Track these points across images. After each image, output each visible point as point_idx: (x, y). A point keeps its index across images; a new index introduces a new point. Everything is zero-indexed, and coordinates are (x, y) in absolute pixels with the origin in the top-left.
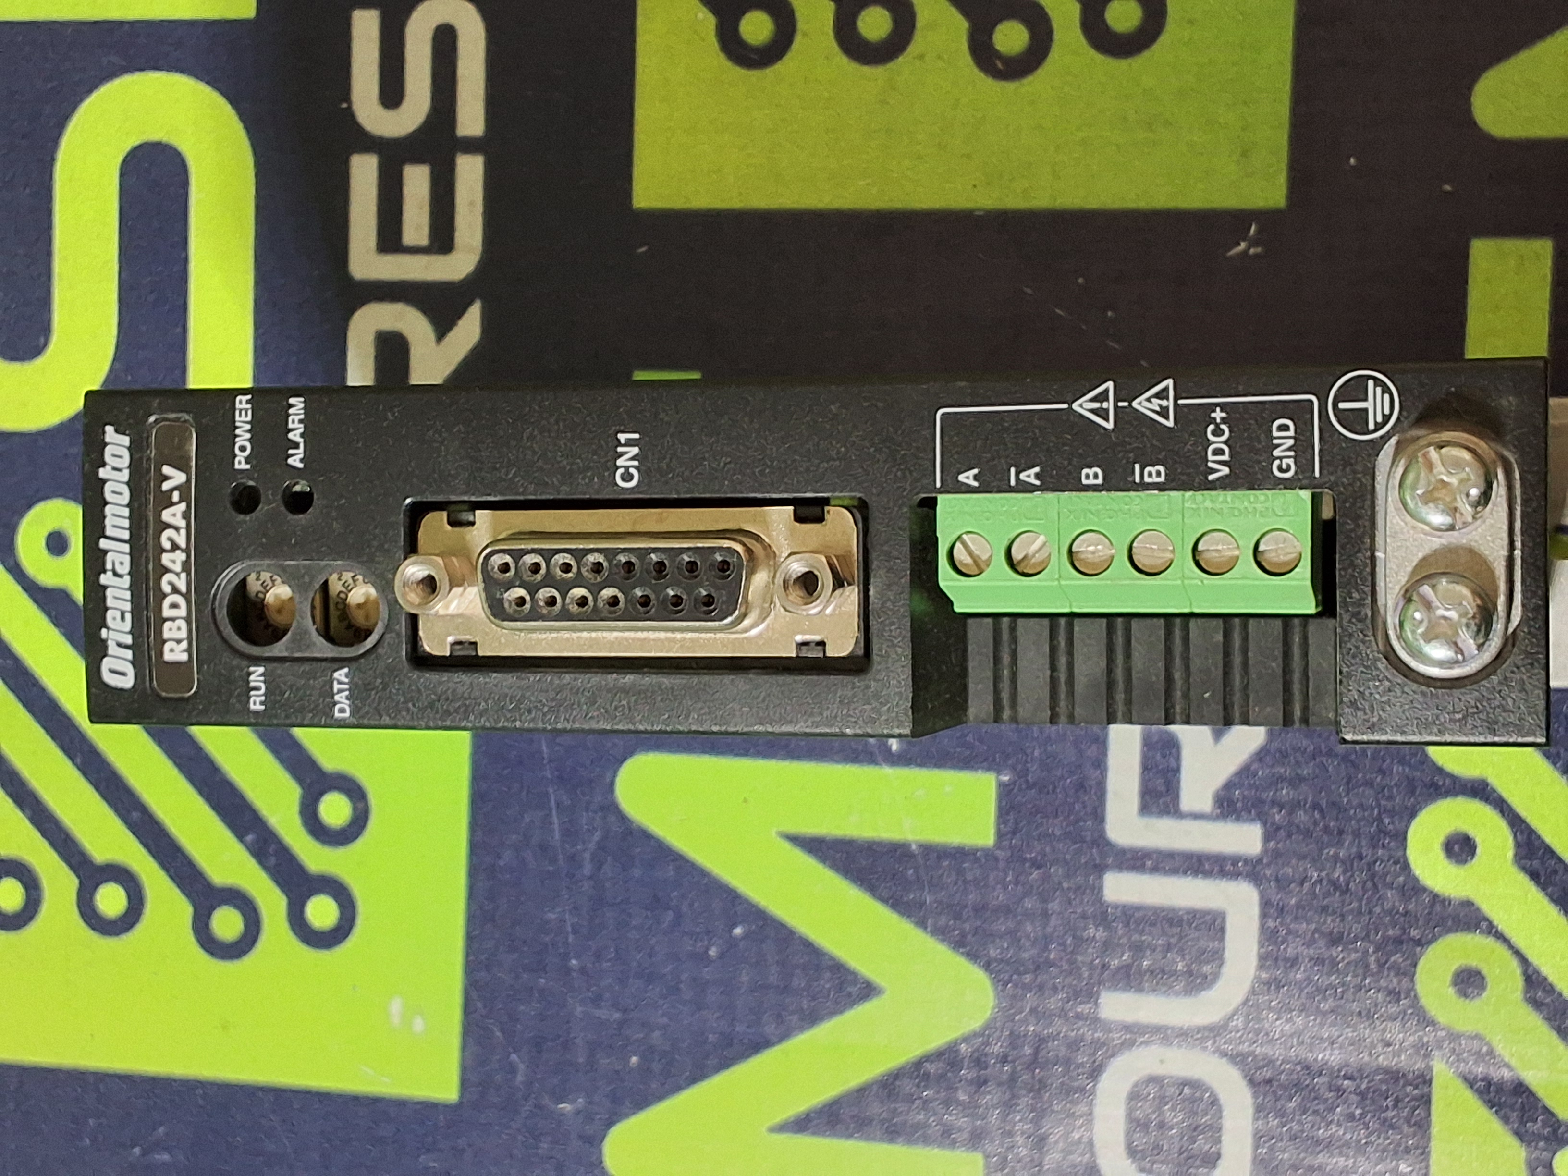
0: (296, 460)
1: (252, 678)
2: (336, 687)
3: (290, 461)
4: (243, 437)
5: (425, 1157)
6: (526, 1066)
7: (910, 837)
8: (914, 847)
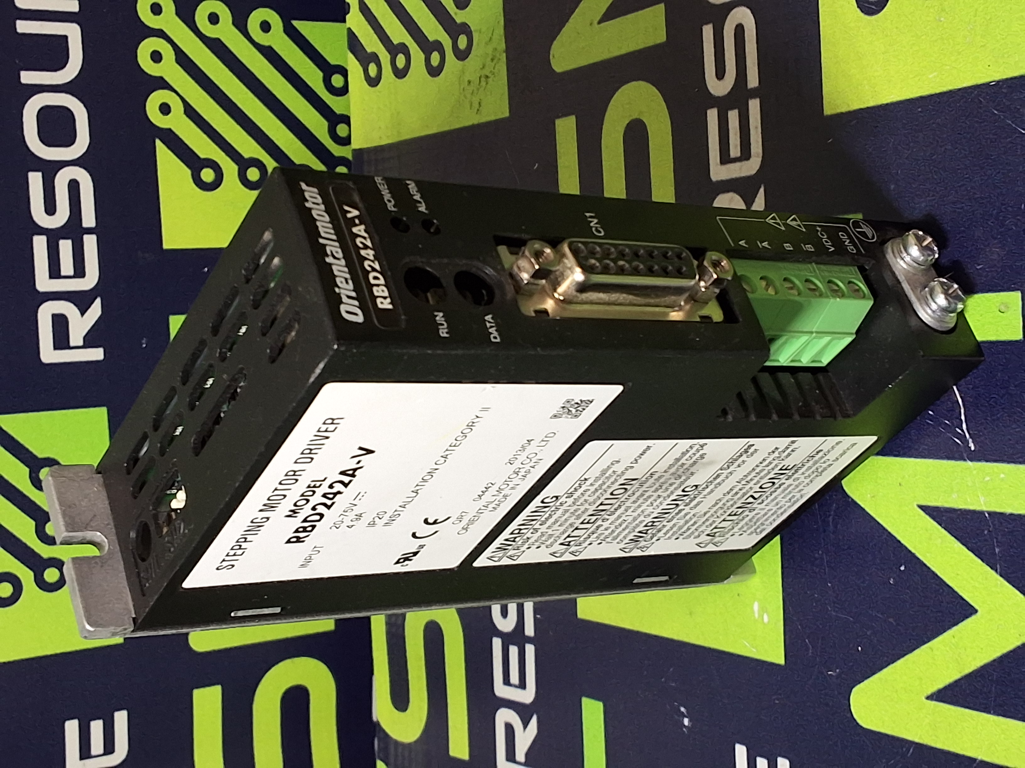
0: (422, 208)
1: (437, 318)
2: (488, 325)
3: (420, 209)
4: (387, 196)
5: (774, 697)
6: (813, 647)
7: (985, 508)
8: (987, 515)
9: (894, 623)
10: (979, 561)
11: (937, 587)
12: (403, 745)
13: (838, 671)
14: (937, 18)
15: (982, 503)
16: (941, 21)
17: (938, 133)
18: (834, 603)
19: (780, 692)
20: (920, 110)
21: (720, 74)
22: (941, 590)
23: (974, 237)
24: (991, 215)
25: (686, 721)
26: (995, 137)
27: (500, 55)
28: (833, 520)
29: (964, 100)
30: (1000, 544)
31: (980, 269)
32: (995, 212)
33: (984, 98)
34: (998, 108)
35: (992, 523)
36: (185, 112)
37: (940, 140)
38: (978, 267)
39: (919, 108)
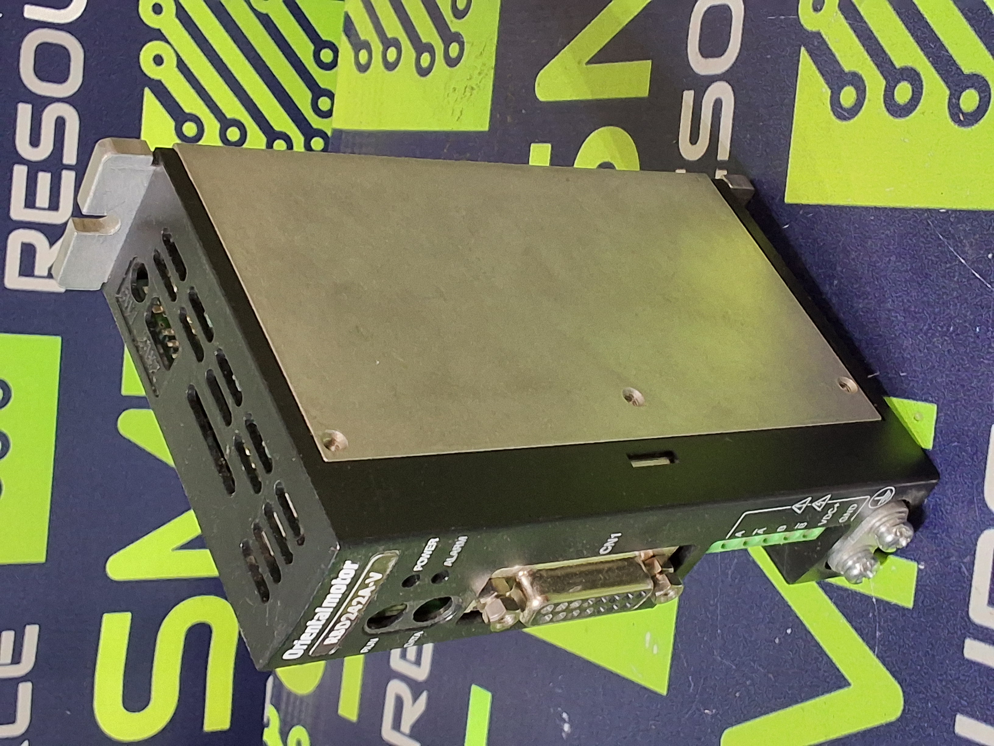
5: (651, 722)
6: (694, 685)
7: (873, 594)
8: (874, 600)
9: (773, 679)
10: (860, 640)
11: (818, 656)
12: (296, 696)
13: (714, 711)
14: (902, 139)
15: (872, 588)
16: (905, 142)
17: (886, 243)
18: (720, 648)
19: (657, 718)
20: (872, 218)
21: (694, 139)
22: (821, 659)
23: (902, 346)
24: (921, 330)
25: (566, 727)
26: (938, 260)
27: (488, 70)
28: (733, 573)
29: (915, 219)
30: (881, 628)
31: (903, 376)
32: (925, 328)
33: (932, 222)
34: (944, 234)
35: (878, 608)
36: (178, 66)
37: (886, 250)
38: (902, 374)
39: (872, 216)
